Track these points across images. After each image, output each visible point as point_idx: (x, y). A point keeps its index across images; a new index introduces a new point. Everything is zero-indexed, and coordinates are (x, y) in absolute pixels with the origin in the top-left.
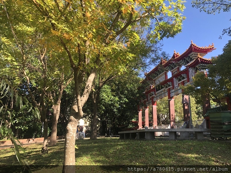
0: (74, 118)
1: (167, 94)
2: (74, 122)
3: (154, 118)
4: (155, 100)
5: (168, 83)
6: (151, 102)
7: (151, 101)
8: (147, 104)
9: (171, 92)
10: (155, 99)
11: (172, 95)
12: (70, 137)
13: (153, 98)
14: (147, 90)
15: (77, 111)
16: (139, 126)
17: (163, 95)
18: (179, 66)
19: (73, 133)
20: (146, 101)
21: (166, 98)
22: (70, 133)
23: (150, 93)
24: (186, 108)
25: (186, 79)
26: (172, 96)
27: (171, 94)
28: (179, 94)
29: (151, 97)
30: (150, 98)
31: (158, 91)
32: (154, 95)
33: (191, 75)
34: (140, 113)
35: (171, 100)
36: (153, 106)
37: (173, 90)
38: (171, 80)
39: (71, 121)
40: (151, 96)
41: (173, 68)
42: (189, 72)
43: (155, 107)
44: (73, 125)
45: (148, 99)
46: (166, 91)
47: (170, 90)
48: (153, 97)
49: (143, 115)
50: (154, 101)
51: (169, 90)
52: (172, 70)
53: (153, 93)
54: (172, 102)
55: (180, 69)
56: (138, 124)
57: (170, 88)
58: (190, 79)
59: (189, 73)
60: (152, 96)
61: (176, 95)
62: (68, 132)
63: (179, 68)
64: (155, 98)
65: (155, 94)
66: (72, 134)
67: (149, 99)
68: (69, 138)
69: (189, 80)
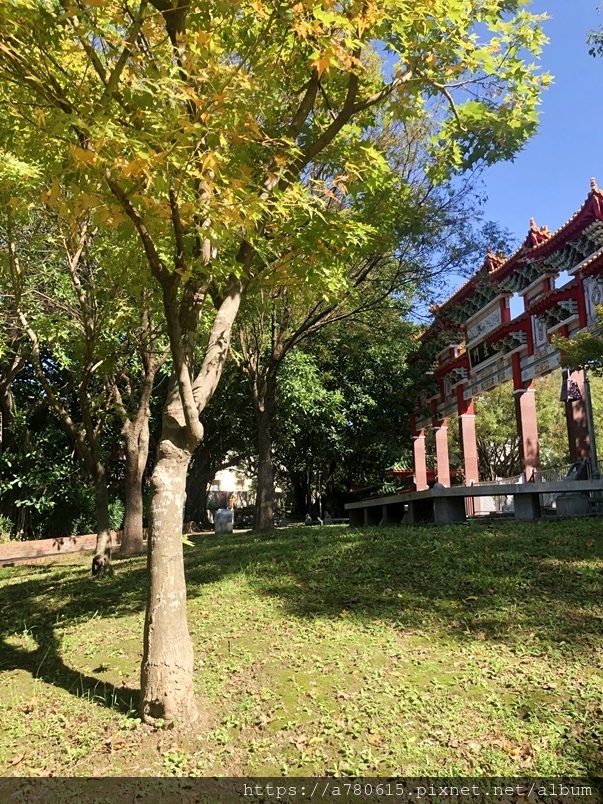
0: (175, 447)
1: (508, 373)
2: (175, 460)
3: (465, 456)
4: (467, 395)
5: (513, 335)
6: (455, 404)
7: (454, 400)
8: (442, 410)
9: (522, 365)
10: (469, 391)
11: (526, 374)
12: (165, 507)
13: (461, 388)
14: (441, 363)
15: (182, 423)
16: (415, 485)
17: (496, 377)
18: (548, 272)
19: (174, 494)
20: (439, 401)
21: (508, 387)
22: (164, 494)
23: (449, 372)
24: (578, 415)
25: (573, 317)
26: (528, 378)
27: (523, 373)
28: (550, 371)
29: (454, 387)
30: (453, 390)
31: (478, 363)
32: (465, 380)
33: (591, 303)
34: (420, 443)
35: (522, 393)
36: (462, 416)
37: (531, 359)
38: (523, 323)
39: (165, 457)
40: (454, 382)
41: (528, 283)
42: (584, 292)
43: (469, 420)
44: (171, 470)
45: (443, 395)
46: (506, 364)
47: (519, 360)
48: (462, 385)
49: (431, 448)
50: (465, 399)
51: (517, 358)
52: (526, 289)
53: (462, 373)
54: (528, 399)
55: (552, 283)
56: (412, 478)
57: (518, 353)
58: (588, 318)
59: (586, 294)
60: (457, 384)
61: (542, 375)
62: (157, 493)
63: (548, 279)
64: (469, 388)
65: (469, 377)
66: (171, 496)
67: (448, 394)
68: (160, 510)
69: (586, 320)
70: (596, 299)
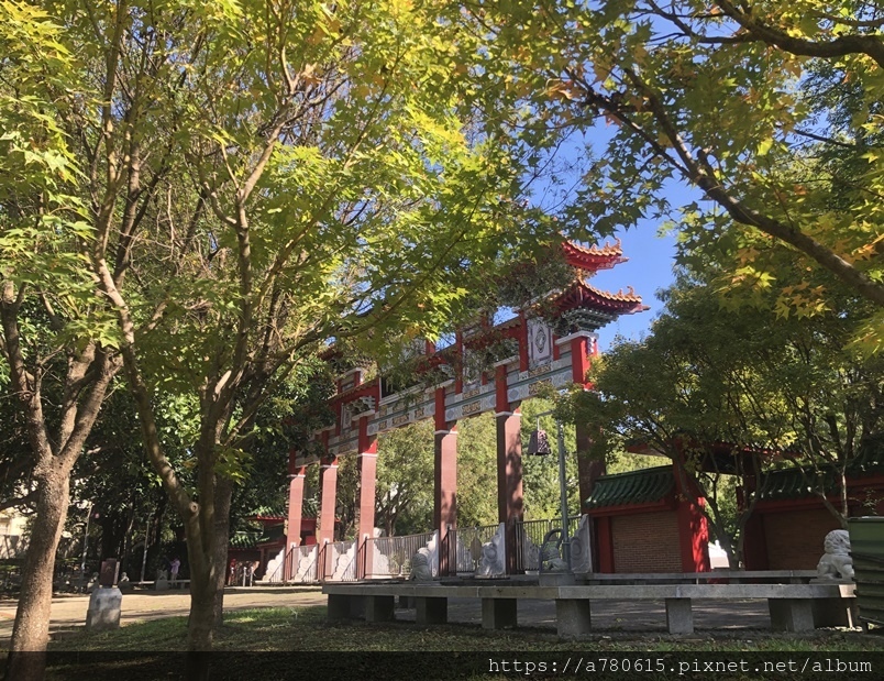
1: (429, 409)
3: (362, 505)
4: (373, 429)
5: (442, 368)
6: (354, 439)
8: (336, 444)
9: (447, 402)
10: (376, 425)
11: (452, 413)
13: (365, 421)
16: (286, 537)
17: (412, 412)
20: (332, 433)
21: (427, 426)
23: (353, 400)
25: (514, 358)
26: (453, 419)
27: (447, 411)
28: (480, 414)
29: (356, 418)
30: (353, 422)
31: (389, 394)
32: (372, 412)
33: (535, 346)
34: (298, 483)
35: (444, 435)
36: (363, 454)
37: (459, 398)
40: (357, 412)
42: (527, 332)
43: (370, 459)
45: (339, 426)
46: (426, 398)
47: (444, 397)
48: (366, 417)
50: (368, 434)
51: (442, 394)
53: (369, 404)
54: (451, 440)
55: (491, 317)
56: (283, 527)
57: (443, 389)
58: (530, 360)
59: (529, 335)
60: (361, 415)
61: (471, 417)
63: (487, 312)
64: (375, 421)
65: (377, 408)
69: (528, 363)
70: (541, 342)
